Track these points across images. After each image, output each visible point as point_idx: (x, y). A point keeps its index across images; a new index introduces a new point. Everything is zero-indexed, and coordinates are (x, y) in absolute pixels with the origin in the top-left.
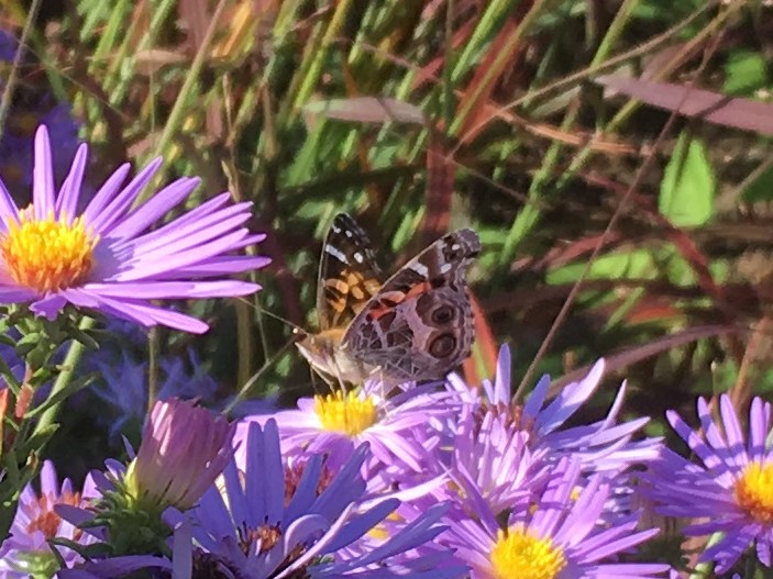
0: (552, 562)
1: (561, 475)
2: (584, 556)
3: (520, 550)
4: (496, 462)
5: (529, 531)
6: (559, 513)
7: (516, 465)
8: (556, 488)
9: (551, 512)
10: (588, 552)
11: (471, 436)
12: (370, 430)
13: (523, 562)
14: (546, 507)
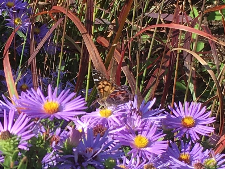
0: (146, 142)
1: (147, 124)
2: (152, 140)
3: (140, 140)
4: (135, 121)
5: (142, 136)
6: (147, 132)
7: (139, 122)
8: (146, 126)
9: (145, 132)
10: (153, 139)
11: (130, 117)
12: (110, 116)
13: (141, 142)
14: (145, 130)
